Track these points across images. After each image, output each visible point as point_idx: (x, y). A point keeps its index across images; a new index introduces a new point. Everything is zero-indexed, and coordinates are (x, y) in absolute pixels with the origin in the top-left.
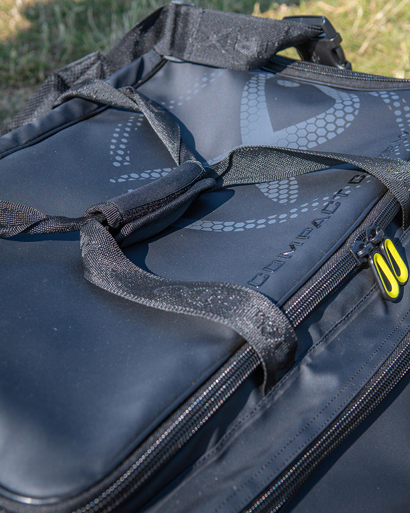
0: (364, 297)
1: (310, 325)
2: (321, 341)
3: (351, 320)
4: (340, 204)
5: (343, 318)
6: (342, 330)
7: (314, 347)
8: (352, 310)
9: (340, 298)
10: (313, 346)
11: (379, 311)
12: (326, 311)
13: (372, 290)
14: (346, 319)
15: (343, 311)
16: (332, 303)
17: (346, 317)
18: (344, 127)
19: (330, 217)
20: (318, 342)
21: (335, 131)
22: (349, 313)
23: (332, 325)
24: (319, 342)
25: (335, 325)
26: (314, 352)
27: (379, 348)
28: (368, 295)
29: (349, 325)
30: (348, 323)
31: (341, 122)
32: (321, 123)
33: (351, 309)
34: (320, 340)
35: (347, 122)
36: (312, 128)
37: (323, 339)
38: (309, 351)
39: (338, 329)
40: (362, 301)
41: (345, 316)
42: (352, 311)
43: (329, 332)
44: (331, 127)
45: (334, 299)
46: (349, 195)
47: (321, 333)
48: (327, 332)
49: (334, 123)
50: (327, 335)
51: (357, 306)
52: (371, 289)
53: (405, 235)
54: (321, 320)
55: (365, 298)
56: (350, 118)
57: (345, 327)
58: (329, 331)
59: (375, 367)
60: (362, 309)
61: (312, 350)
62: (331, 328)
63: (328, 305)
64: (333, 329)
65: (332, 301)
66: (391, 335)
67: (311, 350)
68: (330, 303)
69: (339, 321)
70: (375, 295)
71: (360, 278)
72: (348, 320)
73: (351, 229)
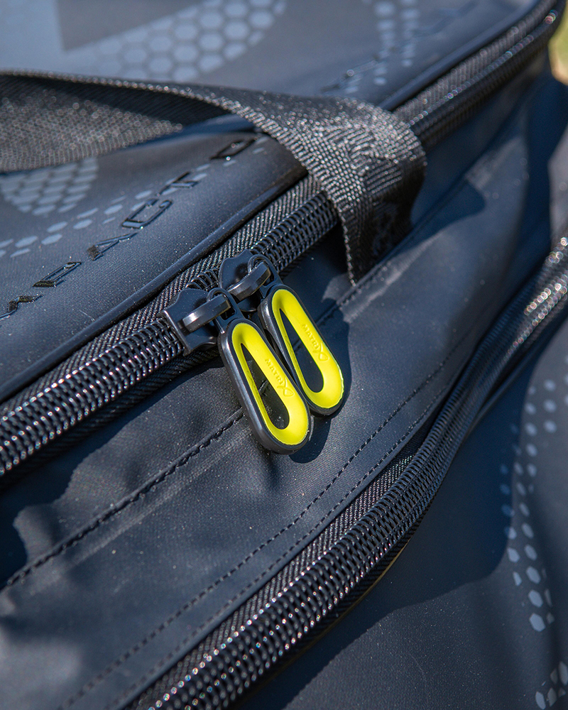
0: (204, 440)
1: (21, 509)
2: (54, 555)
3: (159, 503)
4: (171, 203)
5: (134, 494)
6: (127, 527)
7: (28, 572)
8: (164, 475)
9: (125, 439)
10: (25, 568)
11: (252, 480)
12: (77, 472)
13: (231, 423)
14: (142, 497)
15: (133, 474)
16: (99, 451)
17: (142, 492)
18: (245, 41)
19: (135, 234)
20: (42, 557)
21: (221, 52)
22: (154, 483)
23: (95, 515)
24: (47, 558)
25: (106, 512)
26: (27, 584)
27: (225, 577)
28: (216, 436)
29: (150, 516)
30: (150, 509)
31: (237, 31)
32: (188, 32)
33: (161, 472)
34: (50, 552)
35: (252, 30)
36: (163, 44)
37: (61, 549)
38: (10, 581)
39: (116, 524)
40: (198, 451)
41: (137, 491)
42: (162, 478)
43: (85, 532)
44: (212, 42)
45: (106, 441)
46: (201, 184)
47: (55, 531)
48: (78, 531)
49: (221, 31)
50: (77, 538)
51: (181, 463)
52: (228, 420)
53: (355, 292)
54: (63, 497)
55: (208, 443)
56: (262, 20)
57: (138, 520)
58: (84, 527)
59: (202, 627)
60: (198, 472)
61: (22, 581)
62: (91, 522)
63: (86, 455)
64: (97, 524)
65: (99, 447)
66: (269, 541)
67: (17, 578)
68: (92, 451)
69: (118, 504)
70: (239, 437)
71: (194, 390)
72: (147, 501)
73: (183, 262)
